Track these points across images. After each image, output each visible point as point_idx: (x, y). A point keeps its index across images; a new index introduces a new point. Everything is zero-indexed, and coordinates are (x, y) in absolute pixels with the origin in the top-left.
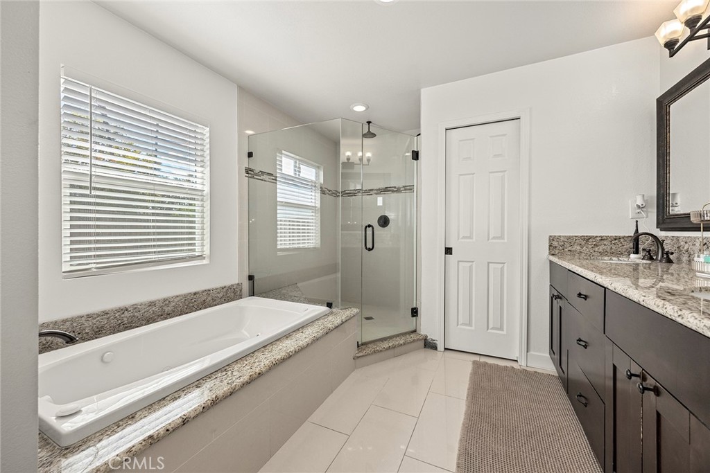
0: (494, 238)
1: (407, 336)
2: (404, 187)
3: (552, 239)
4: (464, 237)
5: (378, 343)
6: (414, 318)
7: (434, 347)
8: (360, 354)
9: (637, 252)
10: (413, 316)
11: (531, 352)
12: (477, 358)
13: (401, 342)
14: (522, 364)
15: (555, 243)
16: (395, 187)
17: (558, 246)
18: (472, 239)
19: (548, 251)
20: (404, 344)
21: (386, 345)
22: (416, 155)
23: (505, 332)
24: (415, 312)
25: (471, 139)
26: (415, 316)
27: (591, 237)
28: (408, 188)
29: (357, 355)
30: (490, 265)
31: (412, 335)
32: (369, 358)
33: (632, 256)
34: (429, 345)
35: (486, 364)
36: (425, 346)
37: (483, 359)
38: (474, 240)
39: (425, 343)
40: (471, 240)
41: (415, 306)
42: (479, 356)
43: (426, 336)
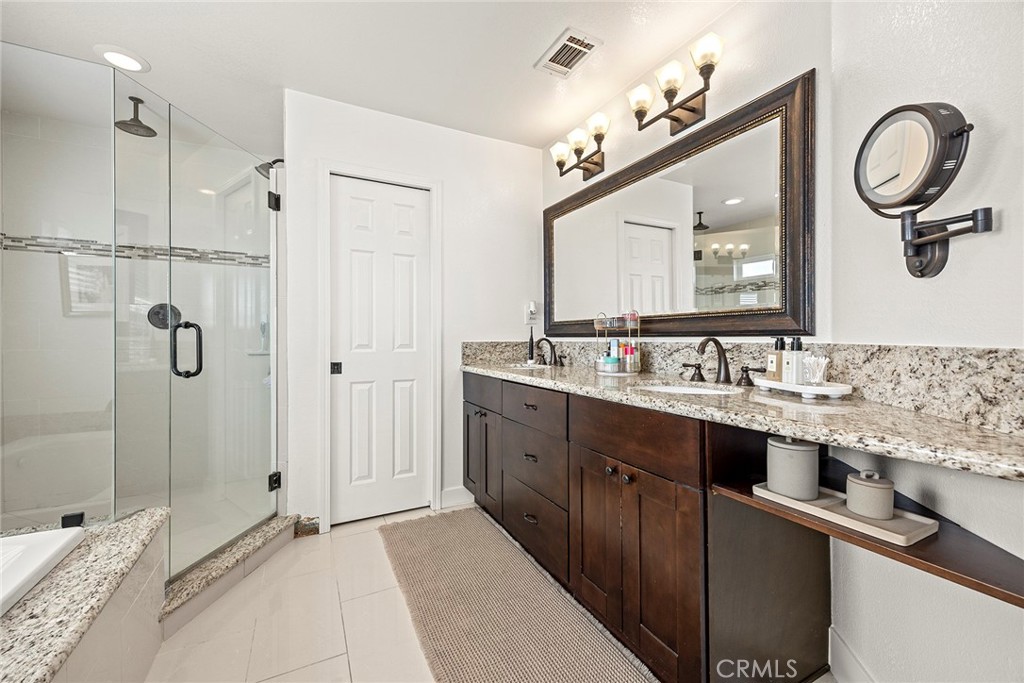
0: (401, 346)
1: (264, 528)
2: (216, 252)
3: (466, 346)
4: (360, 346)
5: (208, 564)
6: (274, 492)
7: (314, 530)
8: (175, 604)
9: (532, 358)
10: (272, 489)
11: (446, 489)
12: (381, 522)
13: (258, 544)
14: (436, 509)
15: (468, 352)
16: (194, 250)
17: (470, 352)
18: (371, 348)
19: (461, 361)
20: (264, 544)
21: (228, 559)
22: (275, 202)
23: (414, 474)
24: (275, 481)
25: (369, 200)
26: (275, 488)
27: (498, 344)
28: (260, 261)
29: (168, 609)
30: (396, 383)
31: (273, 524)
32: (194, 602)
33: (530, 362)
34: (304, 529)
35: (396, 526)
36: (297, 534)
37: (390, 521)
38: (374, 350)
39: (296, 529)
40: (369, 350)
41: (273, 470)
42: (382, 518)
43: (299, 517)
